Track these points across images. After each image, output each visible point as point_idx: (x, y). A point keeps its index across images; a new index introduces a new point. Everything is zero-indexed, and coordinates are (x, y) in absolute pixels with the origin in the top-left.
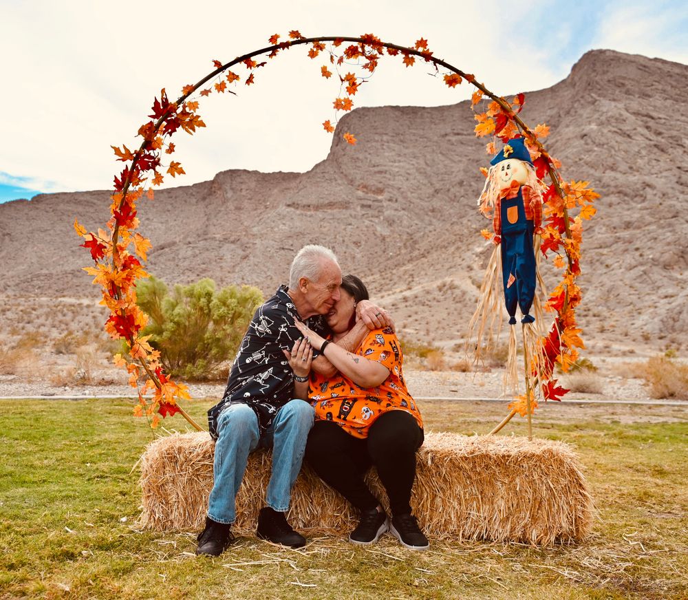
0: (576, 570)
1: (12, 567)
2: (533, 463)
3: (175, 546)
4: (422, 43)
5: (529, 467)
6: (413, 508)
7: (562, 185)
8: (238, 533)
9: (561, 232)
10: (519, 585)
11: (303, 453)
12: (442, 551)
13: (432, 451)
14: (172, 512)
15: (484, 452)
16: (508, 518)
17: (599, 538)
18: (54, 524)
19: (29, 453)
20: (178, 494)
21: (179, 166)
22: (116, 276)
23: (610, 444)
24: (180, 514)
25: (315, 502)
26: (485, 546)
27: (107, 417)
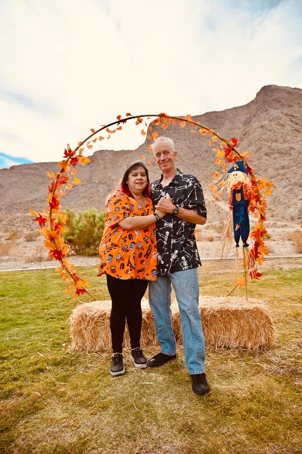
0: (270, 364)
1: (15, 379)
2: (249, 313)
4: (189, 116)
5: (247, 315)
7: (257, 180)
9: (257, 202)
10: (245, 376)
14: (86, 342)
15: (226, 309)
16: (237, 338)
22: (52, 233)
23: (279, 284)
24: (90, 343)
25: (150, 333)
26: (227, 352)
27: (52, 280)
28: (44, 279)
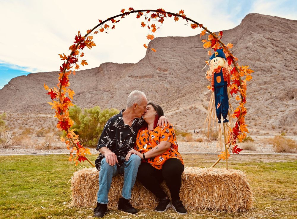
2: (228, 179)
3: (85, 214)
4: (182, 12)
5: (227, 181)
6: (180, 197)
7: (238, 67)
8: (110, 208)
9: (238, 86)
11: (136, 176)
12: (193, 215)
13: (188, 174)
14: (84, 200)
15: (209, 175)
16: (219, 201)
17: (255, 209)
18: (37, 205)
19: (27, 177)
20: (86, 193)
21: (86, 62)
22: (61, 106)
23: (259, 171)
24: (87, 201)
25: (141, 195)
26: (210, 213)
27: (57, 162)
28: (51, 161)
